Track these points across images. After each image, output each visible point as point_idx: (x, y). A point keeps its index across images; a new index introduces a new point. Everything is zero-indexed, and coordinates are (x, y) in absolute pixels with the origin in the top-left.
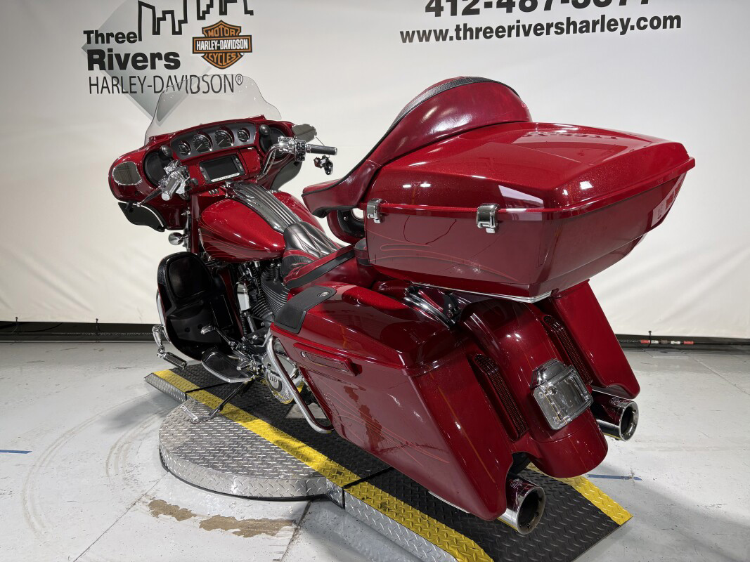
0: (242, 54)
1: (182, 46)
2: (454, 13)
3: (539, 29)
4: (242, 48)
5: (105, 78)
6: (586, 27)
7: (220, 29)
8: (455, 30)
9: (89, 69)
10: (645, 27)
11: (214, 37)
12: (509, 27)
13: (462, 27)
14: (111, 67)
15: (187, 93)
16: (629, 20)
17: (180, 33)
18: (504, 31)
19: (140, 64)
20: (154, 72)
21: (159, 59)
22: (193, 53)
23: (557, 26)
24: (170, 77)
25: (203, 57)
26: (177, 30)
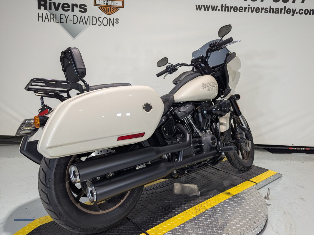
0: (119, 8)
3: (258, 10)
4: (119, 6)
5: (47, 14)
6: (278, 11)
8: (221, 6)
9: (38, 9)
10: (302, 13)
12: (245, 7)
13: (224, 5)
14: (50, 9)
15: (90, 24)
16: (295, 10)
18: (243, 9)
19: (66, 9)
20: (73, 13)
21: (76, 7)
22: (94, 5)
23: (265, 10)
24: (81, 16)
25: (99, 8)
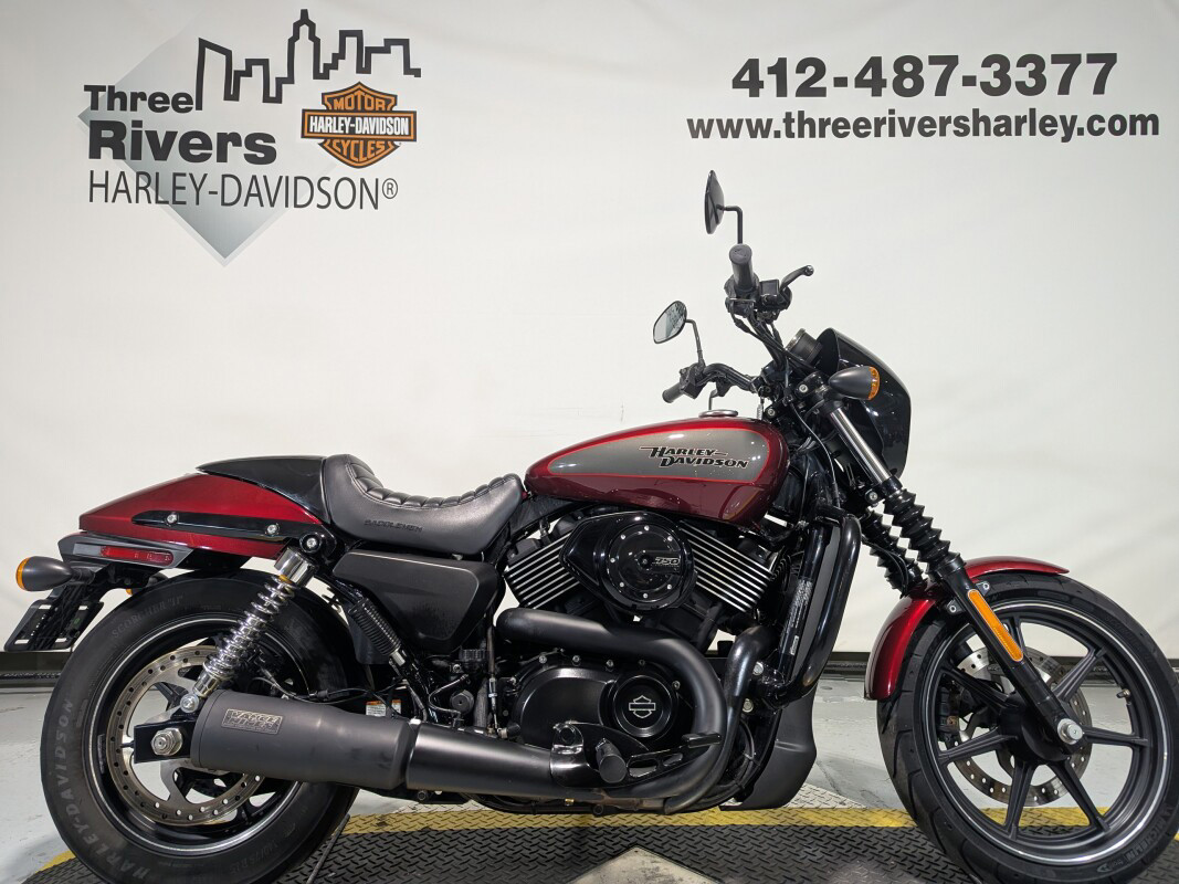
0: (397, 143)
1: (281, 123)
2: (782, 90)
3: (928, 126)
4: (396, 133)
5: (122, 174)
6: (1005, 127)
7: (356, 97)
8: (785, 121)
9: (92, 156)
10: (1101, 131)
11: (345, 111)
12: (877, 119)
13: (795, 116)
14: (136, 155)
15: (287, 206)
16: (1074, 118)
17: (278, 99)
18: (868, 125)
20: (224, 168)
21: (234, 145)
22: (303, 136)
23: (957, 123)
24: (254, 177)
25: (321, 145)
26: (273, 93)
